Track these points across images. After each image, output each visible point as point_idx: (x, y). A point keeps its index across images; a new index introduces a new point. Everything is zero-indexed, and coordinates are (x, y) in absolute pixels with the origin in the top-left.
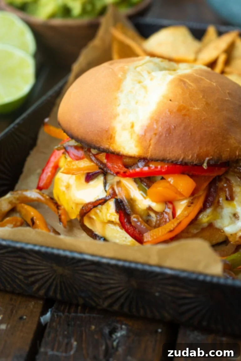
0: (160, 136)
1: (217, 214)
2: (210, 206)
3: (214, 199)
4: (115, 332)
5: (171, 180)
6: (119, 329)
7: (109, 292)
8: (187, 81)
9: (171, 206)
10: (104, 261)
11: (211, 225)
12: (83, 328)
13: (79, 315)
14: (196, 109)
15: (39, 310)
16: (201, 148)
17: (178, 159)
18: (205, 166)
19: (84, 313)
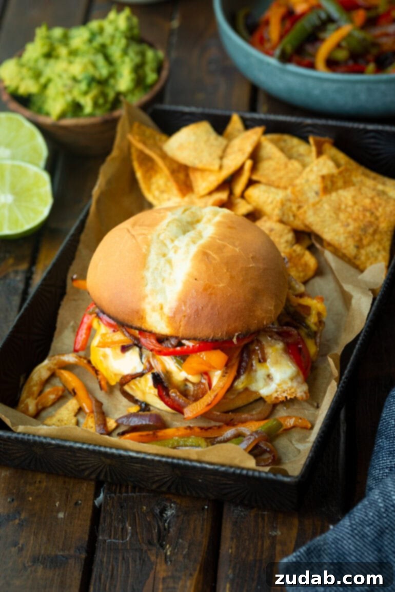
0: (189, 318)
1: (251, 379)
2: (244, 372)
3: (247, 363)
4: (166, 510)
5: (204, 355)
6: (169, 507)
7: (156, 478)
8: (211, 253)
9: (206, 377)
10: (149, 457)
11: (246, 389)
12: (135, 510)
13: (130, 494)
14: (221, 285)
15: (91, 492)
16: (229, 325)
17: (209, 338)
18: (235, 340)
19: (135, 492)
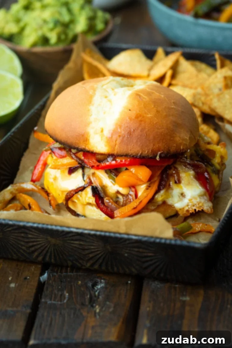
0: (123, 137)
1: (168, 194)
2: (163, 188)
3: (166, 182)
4: (97, 285)
5: (133, 170)
6: (99, 282)
7: (91, 256)
8: (142, 94)
9: (133, 189)
10: (86, 232)
11: (164, 203)
12: (72, 283)
13: (69, 274)
14: (149, 115)
15: (38, 272)
16: (154, 145)
17: (138, 154)
18: (158, 158)
19: (73, 272)
